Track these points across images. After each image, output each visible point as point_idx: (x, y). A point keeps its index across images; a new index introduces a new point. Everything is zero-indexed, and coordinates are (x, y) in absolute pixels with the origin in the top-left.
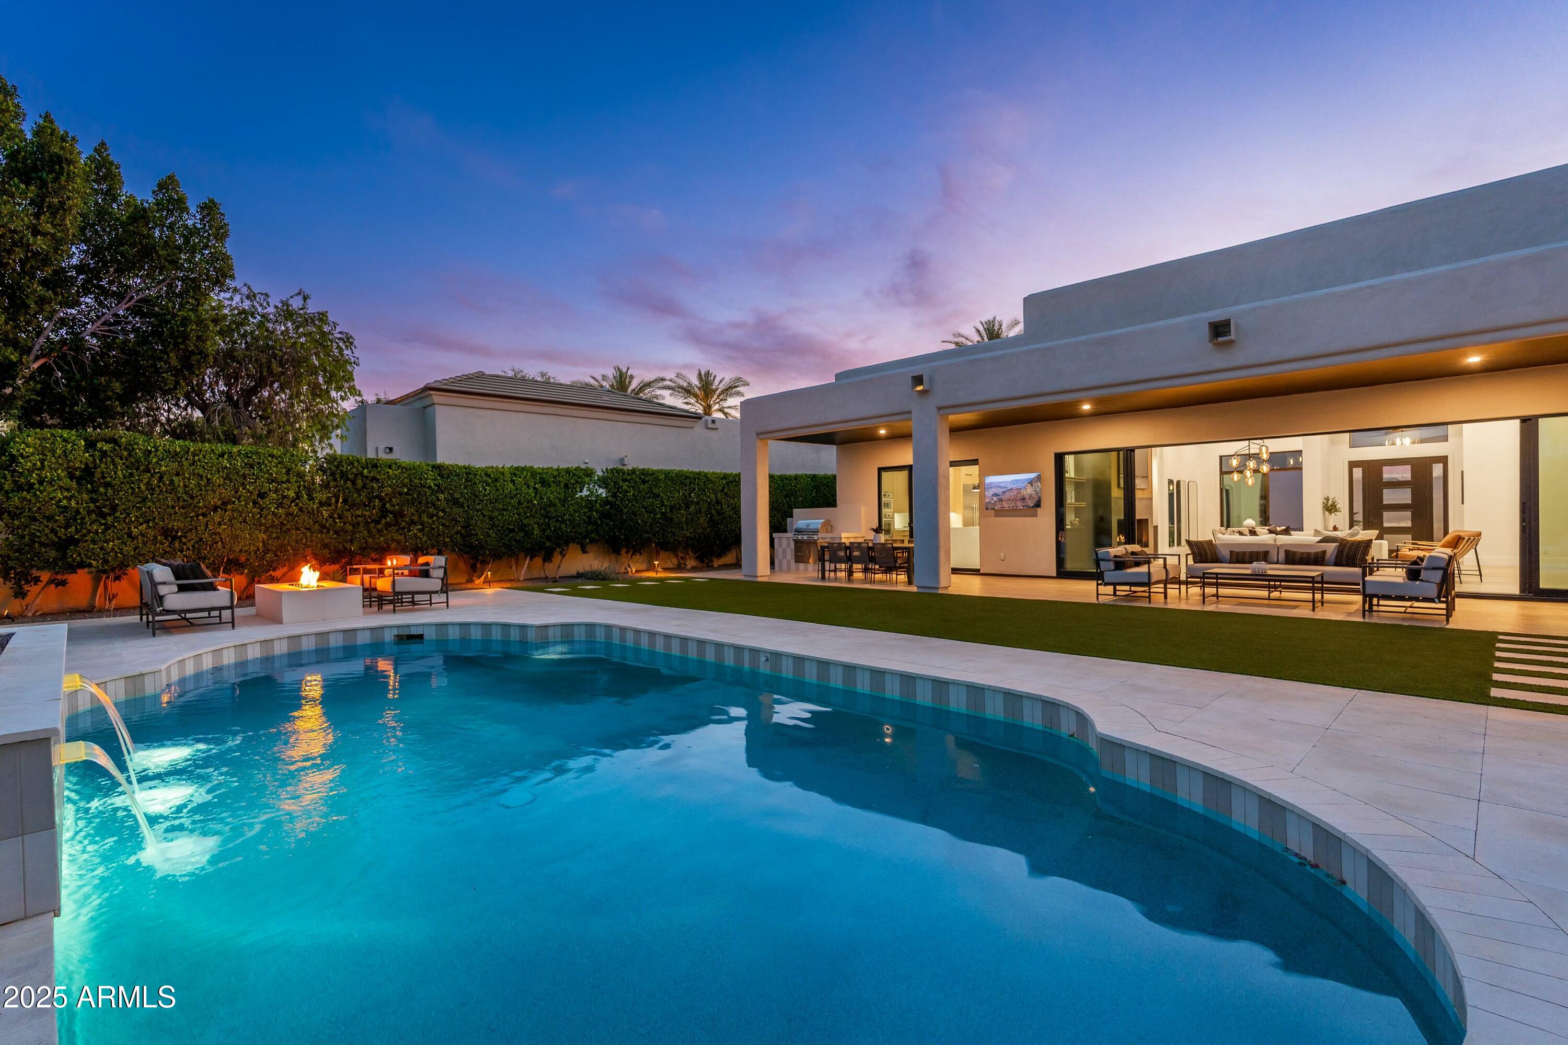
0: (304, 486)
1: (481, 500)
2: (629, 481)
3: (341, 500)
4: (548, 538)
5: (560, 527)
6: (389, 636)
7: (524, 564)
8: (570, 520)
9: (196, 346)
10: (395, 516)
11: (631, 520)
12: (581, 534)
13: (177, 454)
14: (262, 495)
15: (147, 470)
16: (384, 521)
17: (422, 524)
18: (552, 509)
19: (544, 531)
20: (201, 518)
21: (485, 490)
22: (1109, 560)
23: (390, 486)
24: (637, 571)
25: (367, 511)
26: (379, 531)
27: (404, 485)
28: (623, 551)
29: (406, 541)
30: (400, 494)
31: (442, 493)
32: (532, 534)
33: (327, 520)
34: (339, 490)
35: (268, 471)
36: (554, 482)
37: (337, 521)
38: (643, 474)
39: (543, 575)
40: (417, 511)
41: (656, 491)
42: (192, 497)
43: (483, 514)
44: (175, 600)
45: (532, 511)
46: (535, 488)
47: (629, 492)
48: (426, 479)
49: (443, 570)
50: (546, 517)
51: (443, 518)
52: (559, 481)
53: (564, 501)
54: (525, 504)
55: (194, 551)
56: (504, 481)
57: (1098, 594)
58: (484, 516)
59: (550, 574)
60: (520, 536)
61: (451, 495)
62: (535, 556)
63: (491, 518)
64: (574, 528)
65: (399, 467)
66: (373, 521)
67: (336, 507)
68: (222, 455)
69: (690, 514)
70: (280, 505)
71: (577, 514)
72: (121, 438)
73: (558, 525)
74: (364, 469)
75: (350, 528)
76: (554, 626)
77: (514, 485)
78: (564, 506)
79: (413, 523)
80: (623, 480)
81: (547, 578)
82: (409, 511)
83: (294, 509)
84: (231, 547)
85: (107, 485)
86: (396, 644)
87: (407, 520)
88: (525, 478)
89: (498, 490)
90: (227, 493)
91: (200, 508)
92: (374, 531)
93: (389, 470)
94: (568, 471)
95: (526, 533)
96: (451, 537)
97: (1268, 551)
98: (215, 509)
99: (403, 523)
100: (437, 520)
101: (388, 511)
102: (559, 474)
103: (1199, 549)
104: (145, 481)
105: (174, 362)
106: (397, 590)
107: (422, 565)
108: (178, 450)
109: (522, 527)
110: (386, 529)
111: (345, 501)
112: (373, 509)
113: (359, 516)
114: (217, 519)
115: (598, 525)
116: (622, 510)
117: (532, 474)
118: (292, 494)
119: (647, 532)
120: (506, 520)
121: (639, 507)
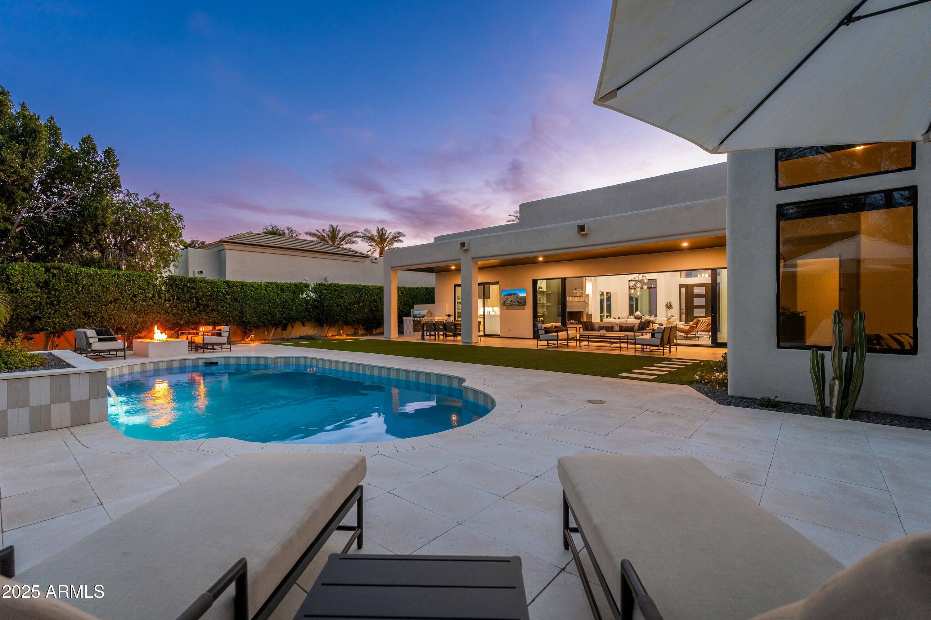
0: (157, 291)
1: (249, 299)
2: (328, 290)
3: (176, 299)
4: (284, 318)
5: (291, 313)
6: (201, 363)
7: (272, 331)
8: (296, 309)
9: (101, 221)
10: (204, 307)
11: (329, 309)
12: (301, 317)
13: (91, 275)
14: (135, 296)
15: (76, 283)
16: (198, 309)
17: (218, 311)
18: (287, 304)
19: (282, 315)
20: (103, 307)
21: (251, 294)
22: (542, 330)
23: (201, 292)
24: (332, 336)
25: (189, 304)
26: (195, 314)
27: (209, 291)
28: (325, 325)
29: (209, 319)
30: (207, 296)
31: (229, 295)
32: (276, 316)
33: (168, 308)
34: (175, 294)
35: (138, 283)
36: (288, 290)
37: (174, 309)
38: (335, 286)
39: (282, 337)
40: (215, 304)
41: (342, 295)
42: (99, 297)
43: (250, 306)
44: (97, 345)
45: (276, 305)
46: (277, 293)
47: (328, 295)
48: (220, 288)
49: (228, 333)
50: (283, 308)
51: (229, 308)
52: (291, 290)
53: (293, 300)
54: (272, 301)
55: (100, 323)
56: (261, 289)
57: (538, 345)
58: (250, 307)
59: (285, 337)
60: (269, 317)
61: (233, 296)
62: (278, 327)
63: (254, 308)
64: (298, 313)
65: (206, 282)
66: (192, 309)
67: (173, 302)
68: (114, 276)
69: (360, 307)
70: (144, 301)
71: (300, 307)
72: (63, 267)
73: (289, 312)
74: (188, 283)
75: (180, 312)
76: (281, 358)
77: (266, 292)
78: (293, 302)
79: (213, 310)
80: (324, 289)
81: (284, 338)
82: (211, 304)
83: (151, 303)
84: (119, 321)
85: (56, 290)
86: (205, 366)
87: (210, 309)
88: (272, 288)
89: (258, 294)
90: (118, 295)
91: (103, 302)
92: (193, 314)
93: (201, 284)
94: (295, 284)
95: (272, 316)
96: (233, 318)
97: (613, 326)
98: (111, 302)
99: (208, 310)
100: (226, 309)
101: (200, 304)
102: (290, 286)
103: (585, 325)
104: (75, 288)
105: (90, 229)
106: (205, 342)
107: (218, 330)
108: (92, 273)
109: (270, 313)
110: (199, 313)
111: (178, 299)
112: (193, 303)
113: (185, 307)
114: (112, 307)
115: (311, 312)
116: (323, 305)
117: (276, 286)
118: (150, 295)
119: (337, 316)
120: (262, 309)
121: (333, 303)
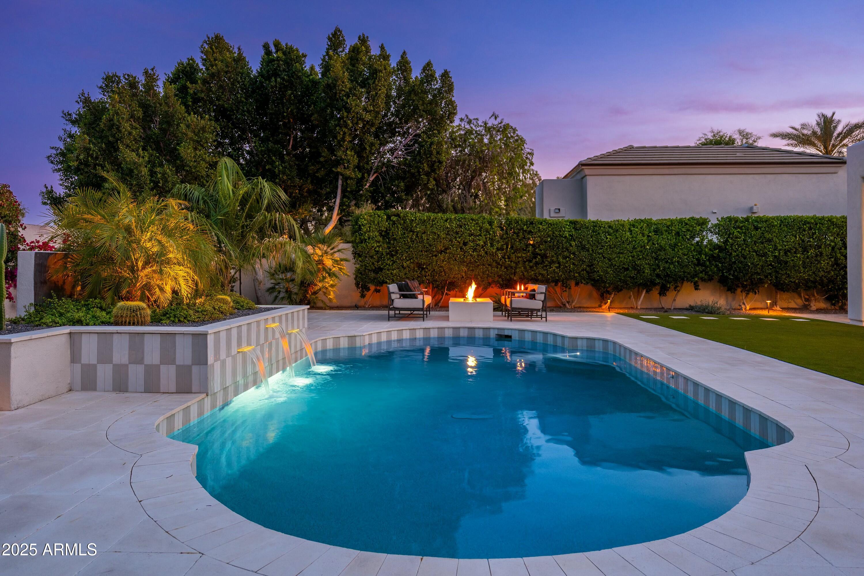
0: (489, 238)
1: (602, 246)
2: (741, 228)
3: (509, 247)
4: (658, 276)
5: (669, 268)
6: (493, 334)
7: (641, 294)
8: (678, 262)
9: (437, 158)
10: (542, 257)
11: (741, 262)
12: (689, 273)
13: (425, 221)
14: (465, 244)
15: (411, 231)
16: (534, 261)
17: (559, 263)
18: (662, 253)
19: (654, 270)
20: (434, 257)
21: (607, 238)
23: (539, 237)
24: (750, 309)
25: (524, 254)
26: (531, 267)
27: (549, 236)
28: (739, 290)
29: (548, 275)
30: (546, 242)
31: (574, 241)
32: (644, 272)
33: (501, 260)
34: (509, 240)
35: (469, 229)
36: (666, 231)
37: (507, 260)
38: (756, 221)
39: (660, 307)
40: (556, 254)
41: (768, 236)
42: (430, 246)
43: (603, 256)
44: (400, 303)
45: (644, 254)
46: (648, 236)
47: (740, 238)
48: (564, 231)
49: (544, 295)
50: (656, 259)
51: (573, 259)
52: (672, 230)
53: (674, 247)
54: (639, 249)
55: (431, 276)
56: (623, 231)
58: (604, 258)
59: (666, 306)
60: (633, 273)
61: (581, 242)
62: (651, 290)
63: (610, 260)
64: (682, 268)
65: (547, 223)
66: (527, 260)
67: (507, 251)
68: (446, 221)
69: (808, 257)
70: (475, 250)
71: (686, 257)
72: (401, 213)
73: (667, 266)
74: (524, 225)
75: (513, 265)
77: (631, 234)
78: (673, 250)
79: (552, 262)
80: (734, 228)
81: (663, 308)
82: (549, 253)
83: (482, 253)
84: (449, 275)
85: (395, 239)
87: (549, 260)
88: (641, 228)
89: (617, 238)
90: (447, 243)
91: (434, 252)
92: (528, 267)
93: (540, 226)
94: (681, 221)
95: (639, 271)
96: (579, 273)
98: (441, 252)
99: (546, 262)
100: (569, 260)
101: (538, 254)
102: (672, 224)
104: (410, 237)
105: (426, 168)
106: (513, 306)
108: (425, 218)
109: (635, 267)
110: (536, 266)
111: (512, 247)
112: (529, 252)
113: (520, 257)
114: (442, 258)
115: (707, 267)
116: (731, 254)
117: (648, 225)
118: (481, 243)
119: (758, 274)
120: (621, 261)
121: (749, 251)
